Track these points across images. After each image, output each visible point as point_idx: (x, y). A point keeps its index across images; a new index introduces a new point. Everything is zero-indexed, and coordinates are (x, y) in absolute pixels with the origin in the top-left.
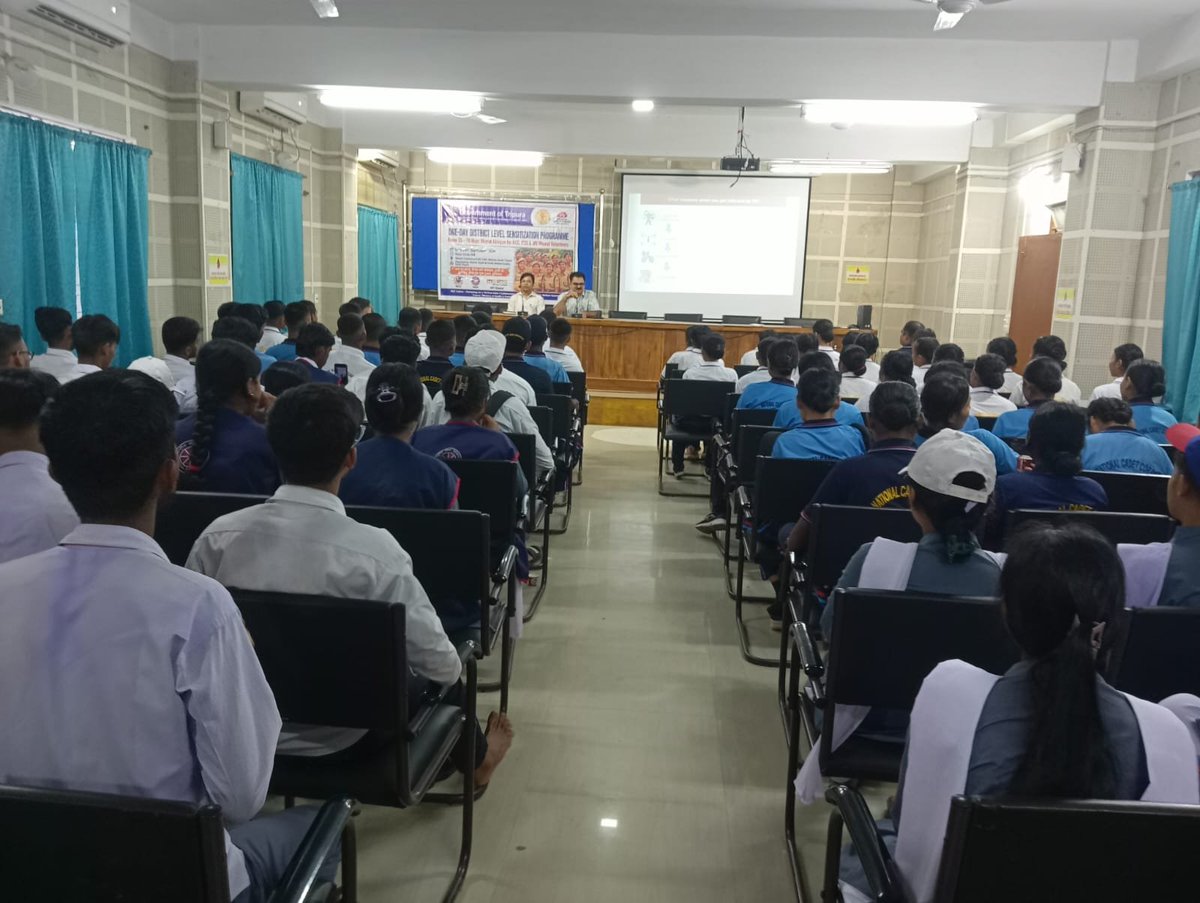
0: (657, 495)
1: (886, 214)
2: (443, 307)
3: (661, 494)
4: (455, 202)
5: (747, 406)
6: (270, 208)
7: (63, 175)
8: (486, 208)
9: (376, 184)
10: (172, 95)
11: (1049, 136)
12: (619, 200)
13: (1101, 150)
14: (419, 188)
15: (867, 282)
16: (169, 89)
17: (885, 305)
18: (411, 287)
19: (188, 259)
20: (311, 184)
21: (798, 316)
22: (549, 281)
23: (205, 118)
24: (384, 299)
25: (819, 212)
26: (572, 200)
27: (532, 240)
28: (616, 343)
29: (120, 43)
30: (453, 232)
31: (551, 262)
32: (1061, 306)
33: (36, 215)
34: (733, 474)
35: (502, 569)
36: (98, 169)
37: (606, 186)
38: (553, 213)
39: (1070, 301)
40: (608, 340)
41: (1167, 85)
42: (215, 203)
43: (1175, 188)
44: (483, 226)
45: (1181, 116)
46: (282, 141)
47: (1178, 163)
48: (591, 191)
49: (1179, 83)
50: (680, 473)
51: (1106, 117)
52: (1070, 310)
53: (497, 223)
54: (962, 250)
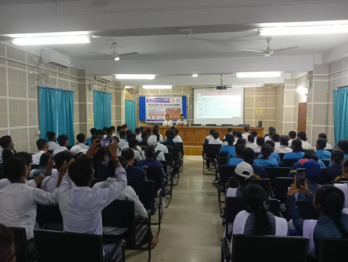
0: (203, 175)
1: (266, 96)
2: (147, 124)
3: (204, 174)
4: (150, 97)
5: (222, 151)
6: (103, 103)
7: (54, 100)
8: (158, 99)
9: (130, 94)
10: (79, 78)
11: (305, 76)
12: (193, 95)
13: (315, 82)
14: (141, 94)
15: (261, 114)
16: (79, 76)
17: (267, 120)
18: (139, 119)
19: (83, 117)
20: (113, 96)
21: (243, 124)
22: (175, 117)
23: (87, 83)
24: (132, 123)
25: (247, 96)
26: (180, 96)
27: (170, 106)
28: (193, 133)
29: (68, 67)
30: (149, 105)
31: (175, 111)
32: (308, 122)
33: (48, 110)
34: (218, 169)
35: (158, 194)
36: (62, 97)
37: (189, 92)
38: (176, 99)
39: (310, 121)
40: (190, 132)
41: (330, 65)
42: (90, 103)
43: (334, 91)
44: (157, 103)
45: (333, 73)
46: (106, 86)
47: (334, 85)
48: (185, 93)
49: (333, 64)
50: (209, 168)
51: (315, 73)
52: (310, 123)
53: (161, 102)
54: (284, 106)
